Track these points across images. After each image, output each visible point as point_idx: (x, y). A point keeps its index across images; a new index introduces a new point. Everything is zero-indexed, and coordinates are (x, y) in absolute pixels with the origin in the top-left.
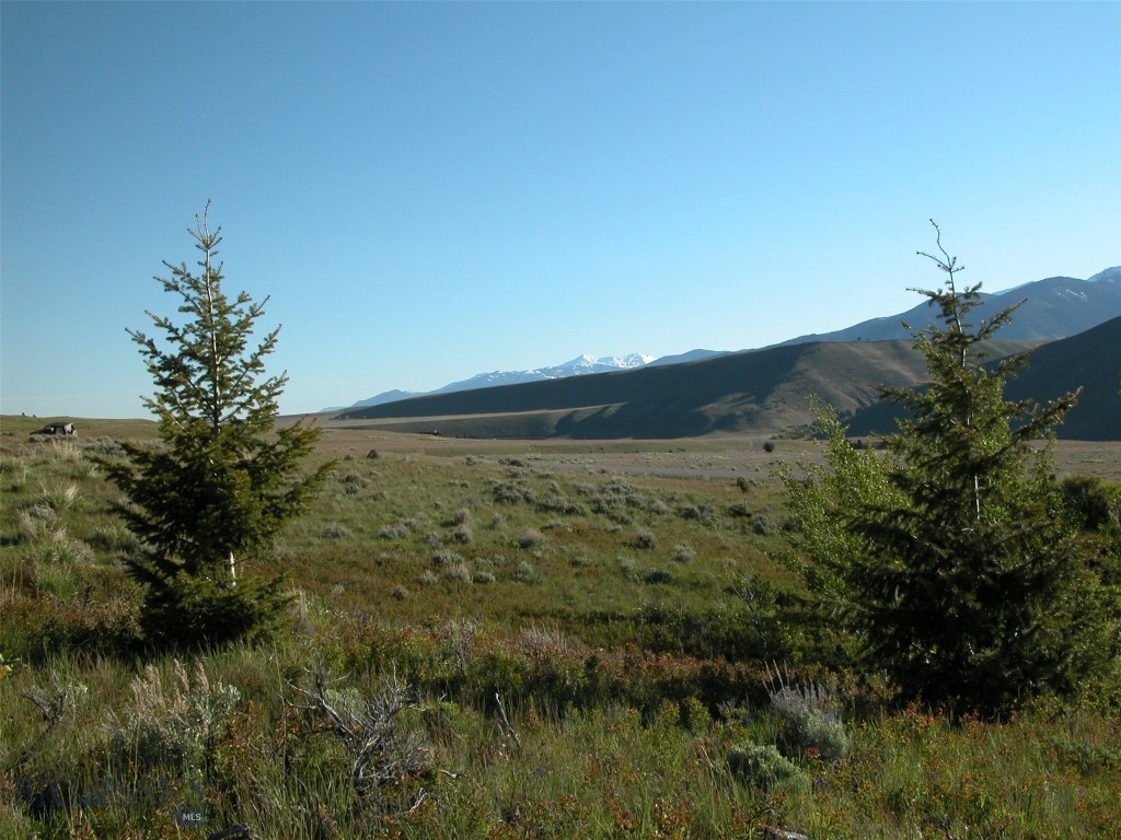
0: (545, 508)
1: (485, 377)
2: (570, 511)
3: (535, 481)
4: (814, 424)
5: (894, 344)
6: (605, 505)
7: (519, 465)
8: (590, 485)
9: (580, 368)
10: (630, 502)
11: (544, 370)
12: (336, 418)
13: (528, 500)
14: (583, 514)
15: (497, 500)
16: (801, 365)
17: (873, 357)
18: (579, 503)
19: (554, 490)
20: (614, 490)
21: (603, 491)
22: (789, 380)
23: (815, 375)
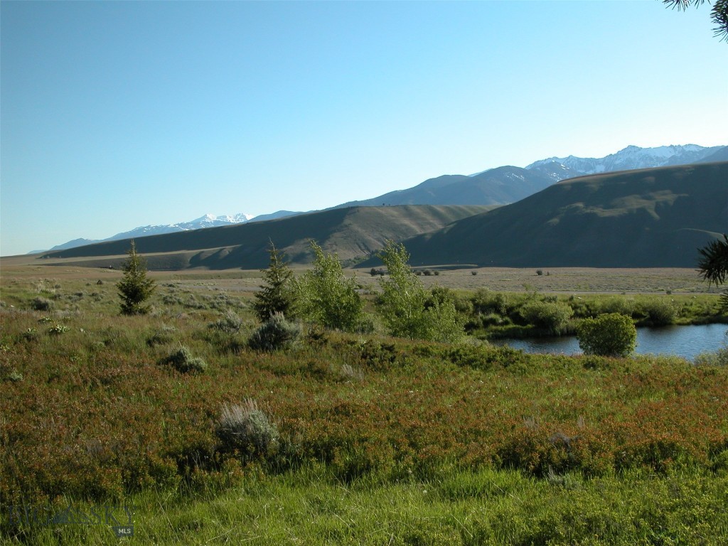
0: (188, 306)
1: (142, 229)
2: (200, 307)
3: (183, 294)
4: (355, 258)
5: (406, 208)
6: (216, 305)
7: (173, 287)
8: (210, 296)
9: (205, 223)
10: (228, 303)
11: (181, 225)
12: (41, 258)
13: (180, 303)
14: (206, 309)
15: (165, 303)
16: (347, 222)
17: (392, 216)
18: (204, 304)
19: (192, 298)
20: (221, 298)
21: (215, 298)
22: (339, 231)
23: (355, 227)
